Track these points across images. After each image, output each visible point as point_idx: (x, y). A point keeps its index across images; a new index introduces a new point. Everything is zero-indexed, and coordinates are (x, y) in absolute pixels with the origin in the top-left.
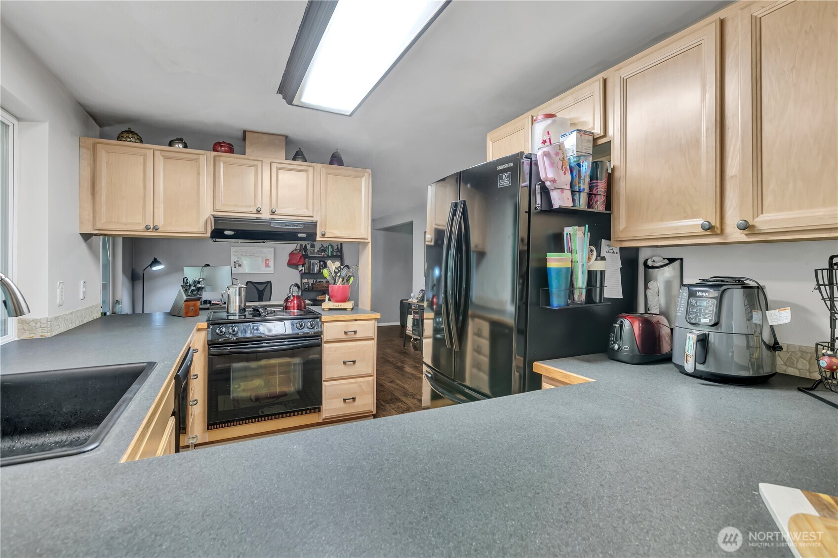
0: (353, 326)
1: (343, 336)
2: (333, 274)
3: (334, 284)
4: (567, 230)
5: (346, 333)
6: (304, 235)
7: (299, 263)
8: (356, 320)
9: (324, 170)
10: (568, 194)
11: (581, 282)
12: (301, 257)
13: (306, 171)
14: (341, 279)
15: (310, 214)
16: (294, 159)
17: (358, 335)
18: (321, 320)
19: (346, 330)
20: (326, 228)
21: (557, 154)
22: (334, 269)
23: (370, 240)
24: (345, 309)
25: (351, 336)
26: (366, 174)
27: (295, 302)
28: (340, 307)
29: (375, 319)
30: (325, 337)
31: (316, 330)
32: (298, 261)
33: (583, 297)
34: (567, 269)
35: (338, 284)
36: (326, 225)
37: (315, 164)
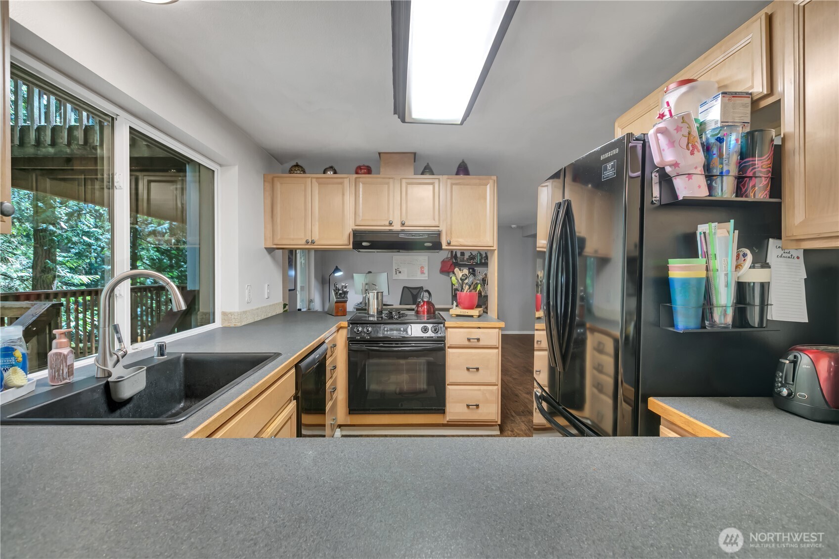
0: (476, 333)
1: (467, 343)
2: (460, 281)
3: (461, 291)
4: (702, 228)
5: (469, 340)
6: (430, 244)
7: (450, 270)
8: (479, 328)
9: (449, 182)
10: (701, 181)
11: (724, 297)
12: (451, 265)
13: (432, 184)
14: (467, 287)
15: (437, 224)
16: (422, 174)
17: (481, 343)
18: (444, 326)
19: (469, 337)
20: (451, 237)
21: (678, 129)
22: (461, 275)
23: (495, 247)
24: (472, 316)
25: (474, 343)
26: (491, 182)
27: (425, 307)
28: (466, 314)
29: (499, 328)
30: (448, 342)
31: (439, 335)
32: (449, 267)
33: (729, 320)
34: (699, 280)
35: (465, 291)
36: (451, 233)
37: (440, 177)
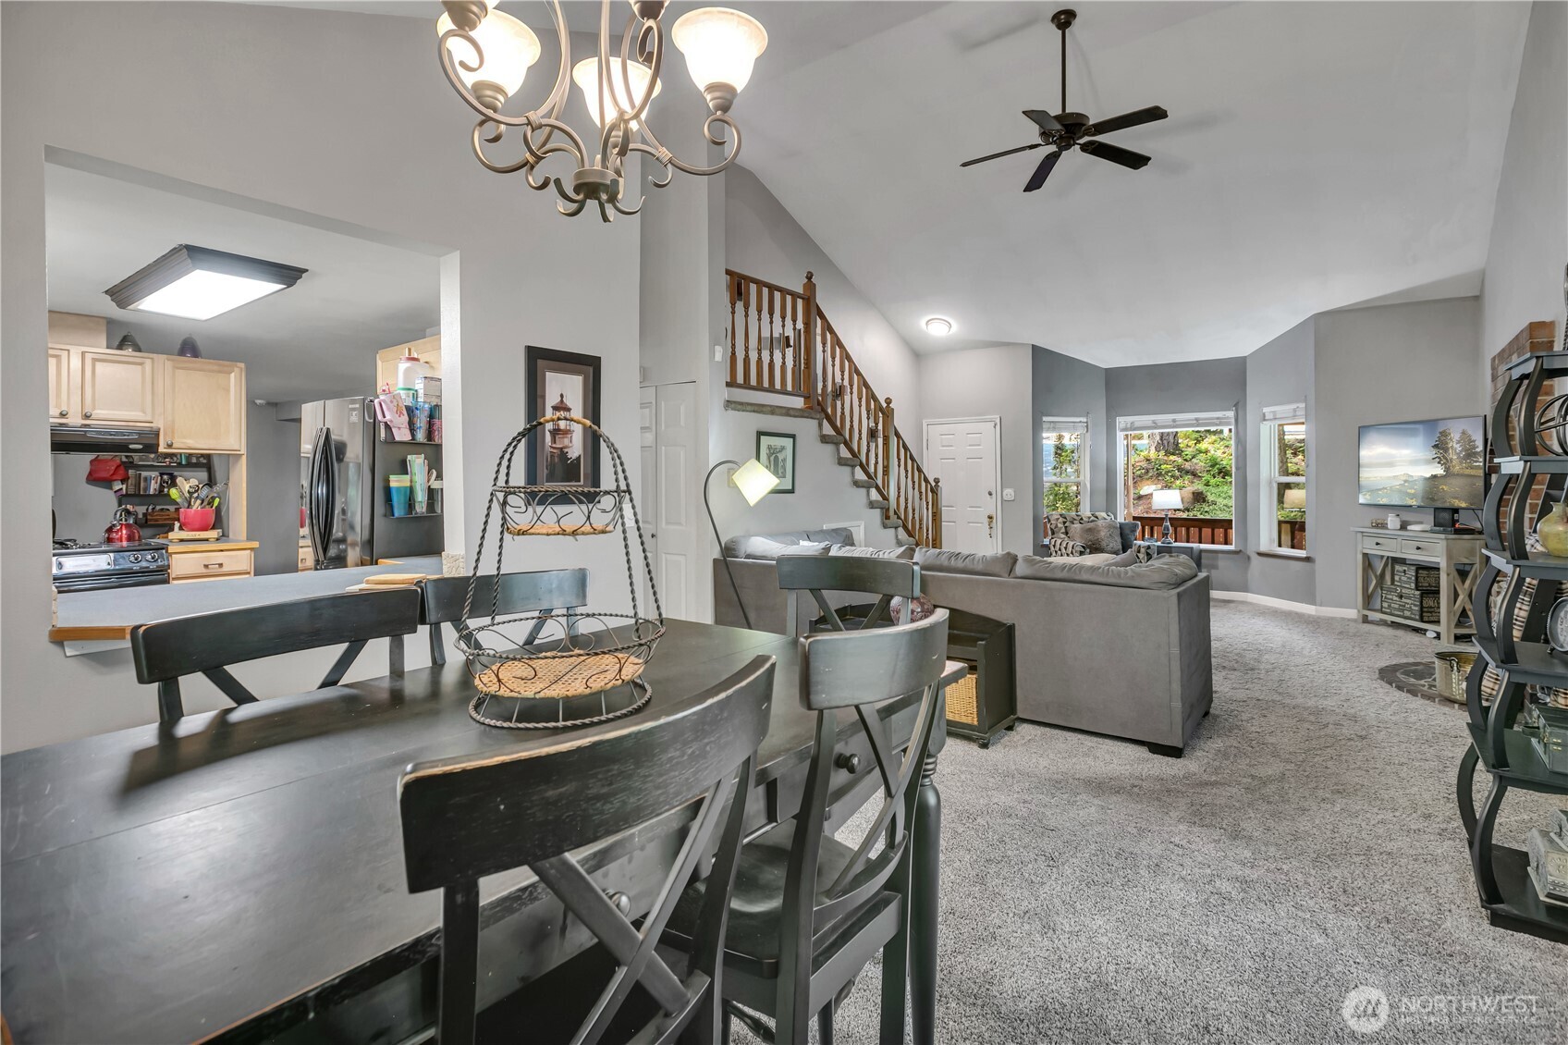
0: (219, 557)
1: (204, 571)
2: (187, 495)
3: (188, 507)
4: (409, 457)
5: (206, 566)
6: (141, 447)
8: (222, 551)
9: (169, 364)
11: (421, 497)
13: (141, 365)
14: (199, 502)
15: (149, 419)
16: (119, 348)
17: (225, 569)
18: (166, 553)
19: (207, 563)
20: (173, 437)
21: (392, 402)
22: (187, 488)
23: (243, 452)
24: (207, 540)
25: (215, 569)
26: (237, 368)
27: (124, 532)
28: (197, 537)
29: (250, 548)
30: (174, 573)
31: (160, 564)
34: (406, 487)
35: (194, 508)
36: (173, 432)
37: (154, 356)
